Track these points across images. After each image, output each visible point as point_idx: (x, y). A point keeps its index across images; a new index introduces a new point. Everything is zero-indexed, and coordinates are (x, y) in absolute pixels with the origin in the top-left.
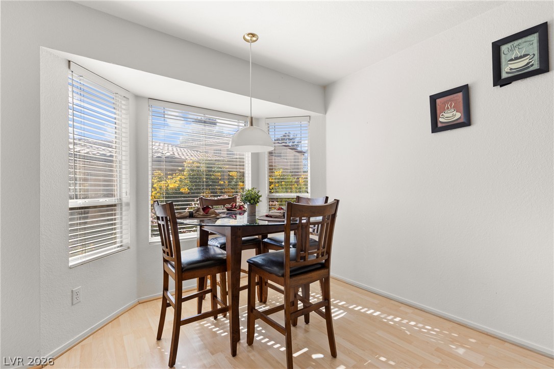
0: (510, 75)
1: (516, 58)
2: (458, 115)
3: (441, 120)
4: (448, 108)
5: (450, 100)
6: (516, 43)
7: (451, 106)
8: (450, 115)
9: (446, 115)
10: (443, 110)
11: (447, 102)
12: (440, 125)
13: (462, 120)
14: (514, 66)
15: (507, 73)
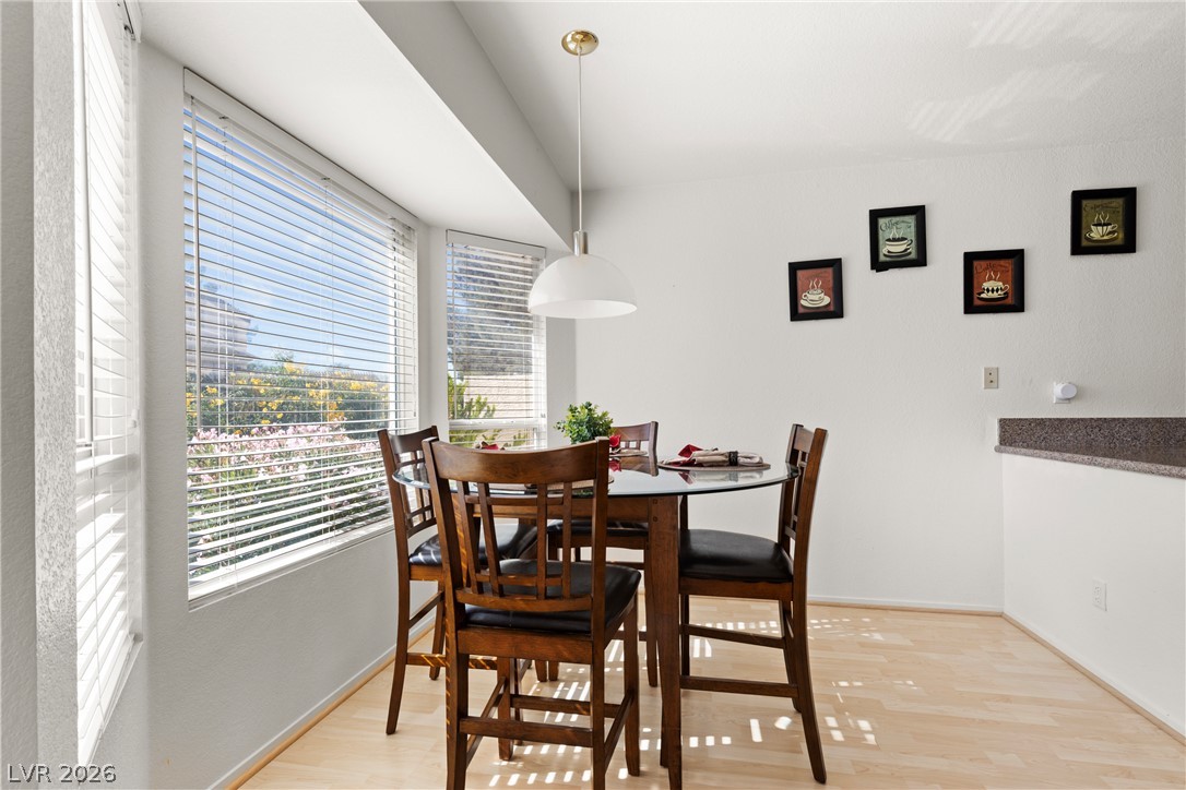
0: (888, 259)
1: (894, 240)
2: (827, 300)
3: (803, 302)
4: (813, 287)
5: (817, 276)
6: (895, 219)
7: (817, 283)
8: (816, 297)
9: (810, 297)
10: (807, 289)
11: (812, 278)
12: (801, 310)
13: (832, 308)
14: (893, 249)
15: (885, 255)
